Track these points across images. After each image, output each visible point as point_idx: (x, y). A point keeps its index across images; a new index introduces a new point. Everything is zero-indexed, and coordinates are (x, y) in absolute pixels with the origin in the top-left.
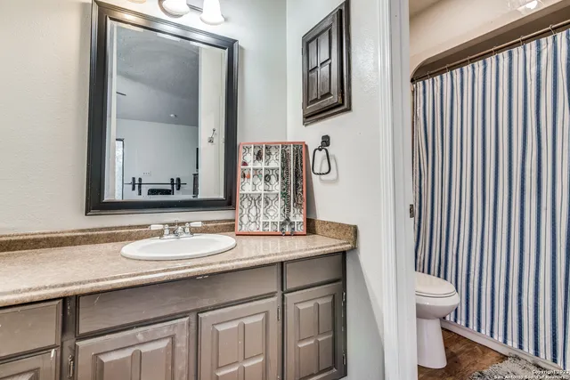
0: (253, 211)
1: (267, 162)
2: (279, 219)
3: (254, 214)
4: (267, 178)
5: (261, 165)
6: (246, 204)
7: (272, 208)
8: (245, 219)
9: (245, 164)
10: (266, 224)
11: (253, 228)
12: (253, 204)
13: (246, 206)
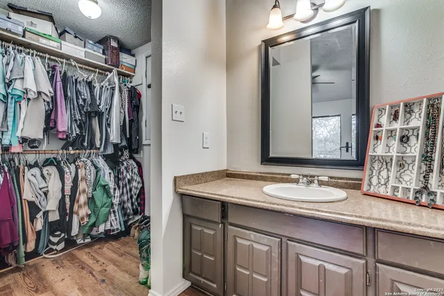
0: (384, 173)
1: (407, 121)
2: (414, 186)
3: (385, 177)
4: (404, 139)
5: (397, 125)
6: (376, 166)
7: (408, 172)
8: (374, 181)
9: (378, 126)
10: (395, 189)
11: (382, 191)
12: (385, 166)
13: (376, 168)
